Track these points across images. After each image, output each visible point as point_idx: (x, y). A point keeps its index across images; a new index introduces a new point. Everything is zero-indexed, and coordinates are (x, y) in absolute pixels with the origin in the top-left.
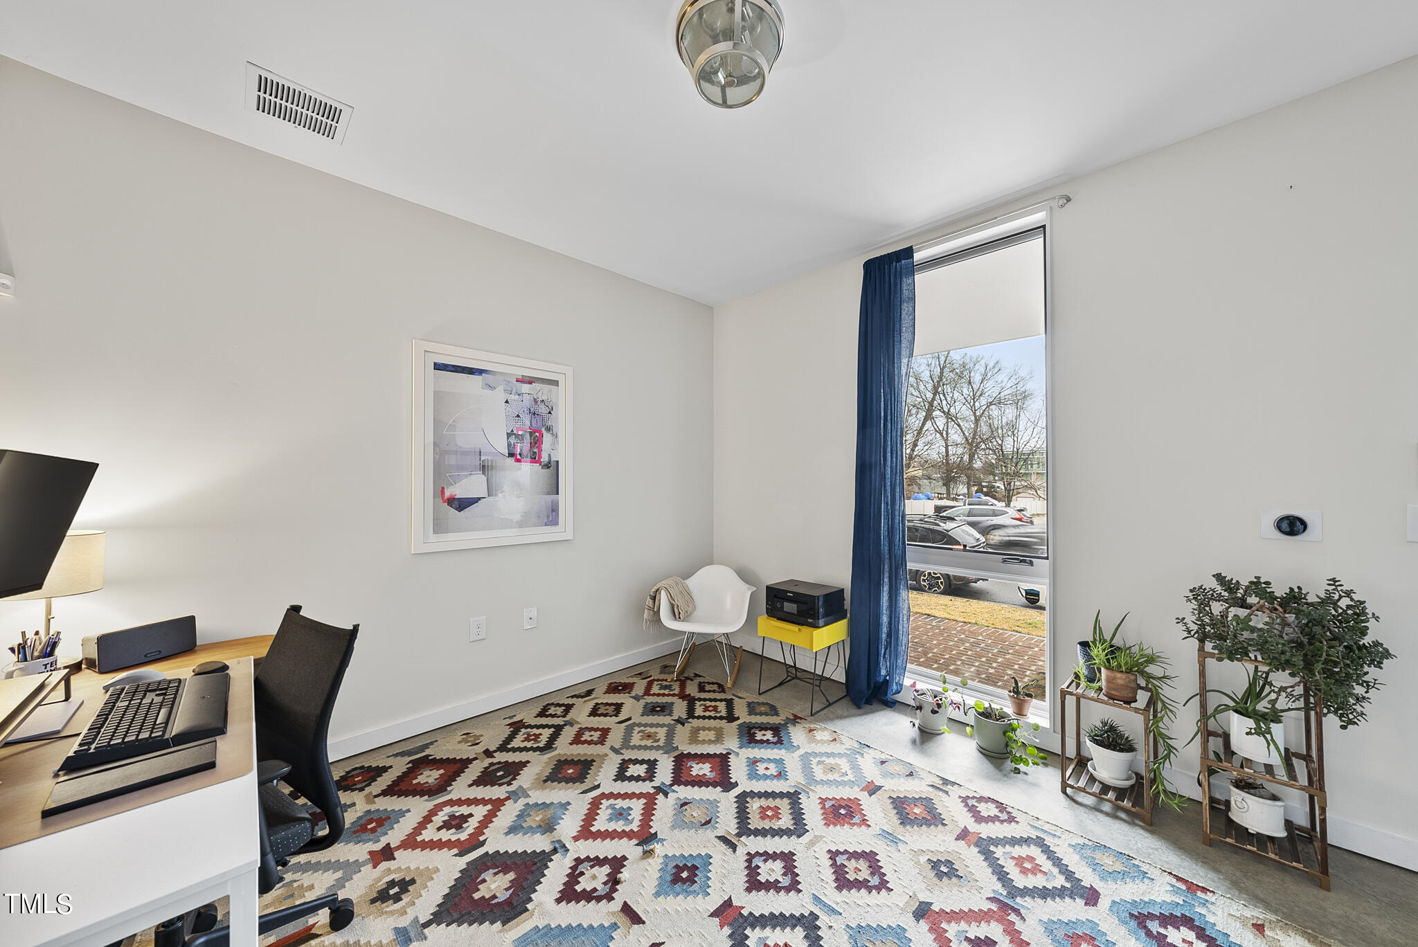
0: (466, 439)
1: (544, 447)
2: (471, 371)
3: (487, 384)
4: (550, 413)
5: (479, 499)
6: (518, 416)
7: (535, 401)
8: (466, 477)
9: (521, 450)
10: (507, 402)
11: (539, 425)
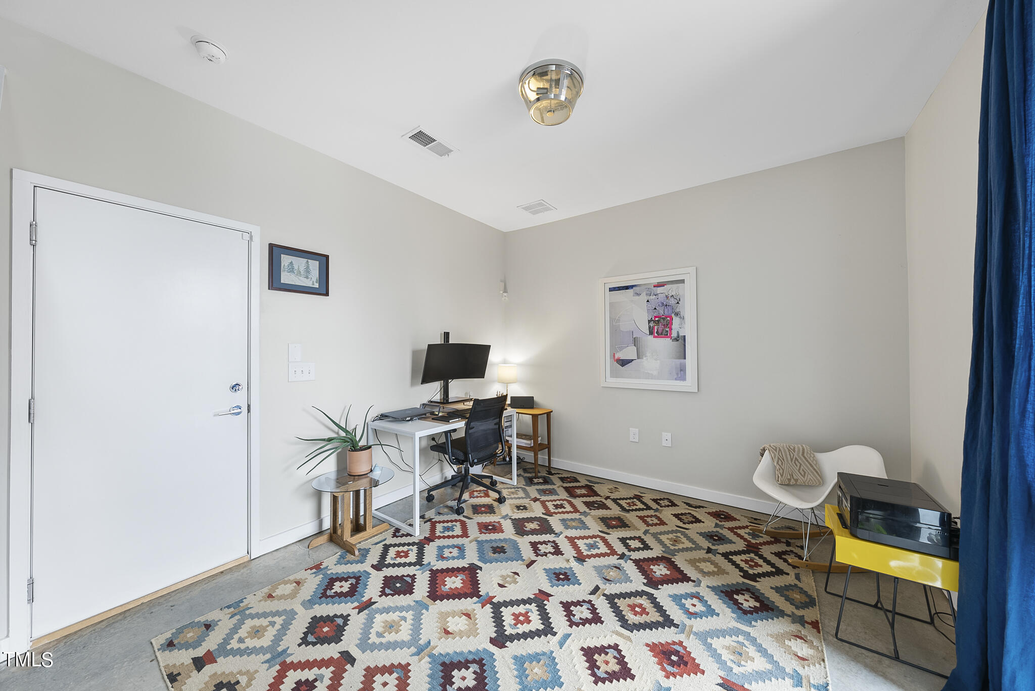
0: (625, 326)
1: (673, 327)
2: (627, 288)
3: (636, 293)
4: (678, 303)
5: (633, 360)
6: (655, 309)
7: (667, 297)
8: (626, 347)
9: (657, 330)
10: (648, 301)
11: (670, 312)
